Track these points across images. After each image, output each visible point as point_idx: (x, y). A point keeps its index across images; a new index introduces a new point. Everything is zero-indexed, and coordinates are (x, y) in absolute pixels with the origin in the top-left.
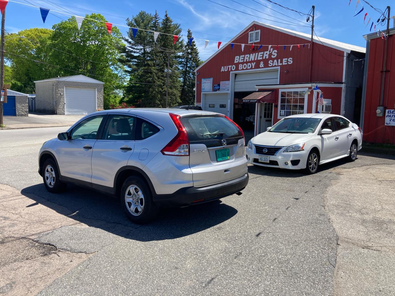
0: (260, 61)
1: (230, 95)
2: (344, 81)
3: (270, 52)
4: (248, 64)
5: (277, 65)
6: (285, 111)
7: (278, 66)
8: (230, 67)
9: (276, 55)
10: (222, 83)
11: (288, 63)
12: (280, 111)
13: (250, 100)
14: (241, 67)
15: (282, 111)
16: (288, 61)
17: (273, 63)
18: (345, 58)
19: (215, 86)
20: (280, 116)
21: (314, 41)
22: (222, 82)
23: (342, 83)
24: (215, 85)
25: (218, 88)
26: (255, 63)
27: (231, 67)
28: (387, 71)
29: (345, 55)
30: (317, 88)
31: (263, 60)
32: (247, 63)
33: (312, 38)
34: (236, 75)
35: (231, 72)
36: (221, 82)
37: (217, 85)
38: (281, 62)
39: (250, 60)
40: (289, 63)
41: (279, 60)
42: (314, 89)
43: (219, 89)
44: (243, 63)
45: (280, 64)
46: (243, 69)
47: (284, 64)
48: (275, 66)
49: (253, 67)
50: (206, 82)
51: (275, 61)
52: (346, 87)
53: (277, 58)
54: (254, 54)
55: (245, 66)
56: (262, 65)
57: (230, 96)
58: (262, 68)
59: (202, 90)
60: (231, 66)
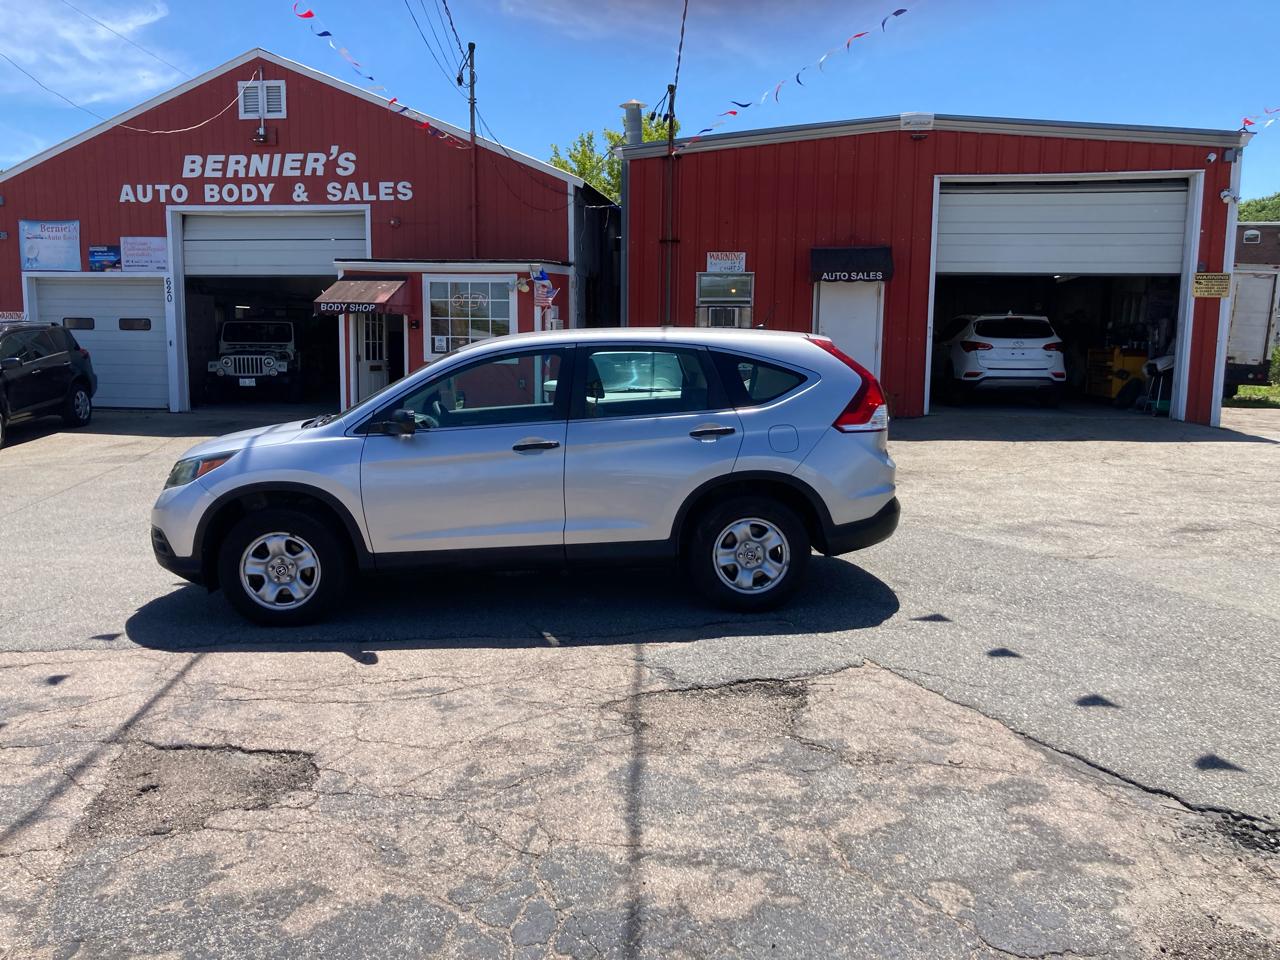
0: (293, 180)
1: (172, 285)
2: (572, 258)
3: (331, 158)
4: (245, 187)
5: (358, 198)
6: (448, 339)
7: (362, 202)
8: (162, 188)
9: (352, 168)
10: (125, 243)
11: (396, 197)
12: (433, 340)
13: (349, 304)
14: (215, 193)
15: (437, 338)
16: (395, 192)
17: (343, 191)
18: (571, 199)
19: (92, 254)
20: (433, 351)
21: (478, 142)
22: (130, 239)
23: (569, 265)
24: (91, 249)
25: (113, 258)
26: (271, 186)
27: (168, 193)
28: (676, 241)
29: (571, 190)
30: (543, 276)
31: (302, 179)
32: (237, 180)
33: (473, 135)
34: (184, 217)
35: (169, 208)
36: (122, 239)
37: (105, 249)
38: (374, 190)
39: (252, 174)
40: (400, 197)
41: (366, 186)
42: (537, 278)
43: (116, 264)
44: (221, 182)
45: (367, 197)
46: (222, 202)
47: (383, 197)
48: (352, 201)
49: (267, 199)
50: (46, 234)
51: (351, 186)
52: (577, 273)
53: (356, 178)
54: (266, 157)
55: (231, 193)
56: (300, 192)
57: (172, 290)
58: (302, 203)
59: (26, 265)
60: (167, 187)
